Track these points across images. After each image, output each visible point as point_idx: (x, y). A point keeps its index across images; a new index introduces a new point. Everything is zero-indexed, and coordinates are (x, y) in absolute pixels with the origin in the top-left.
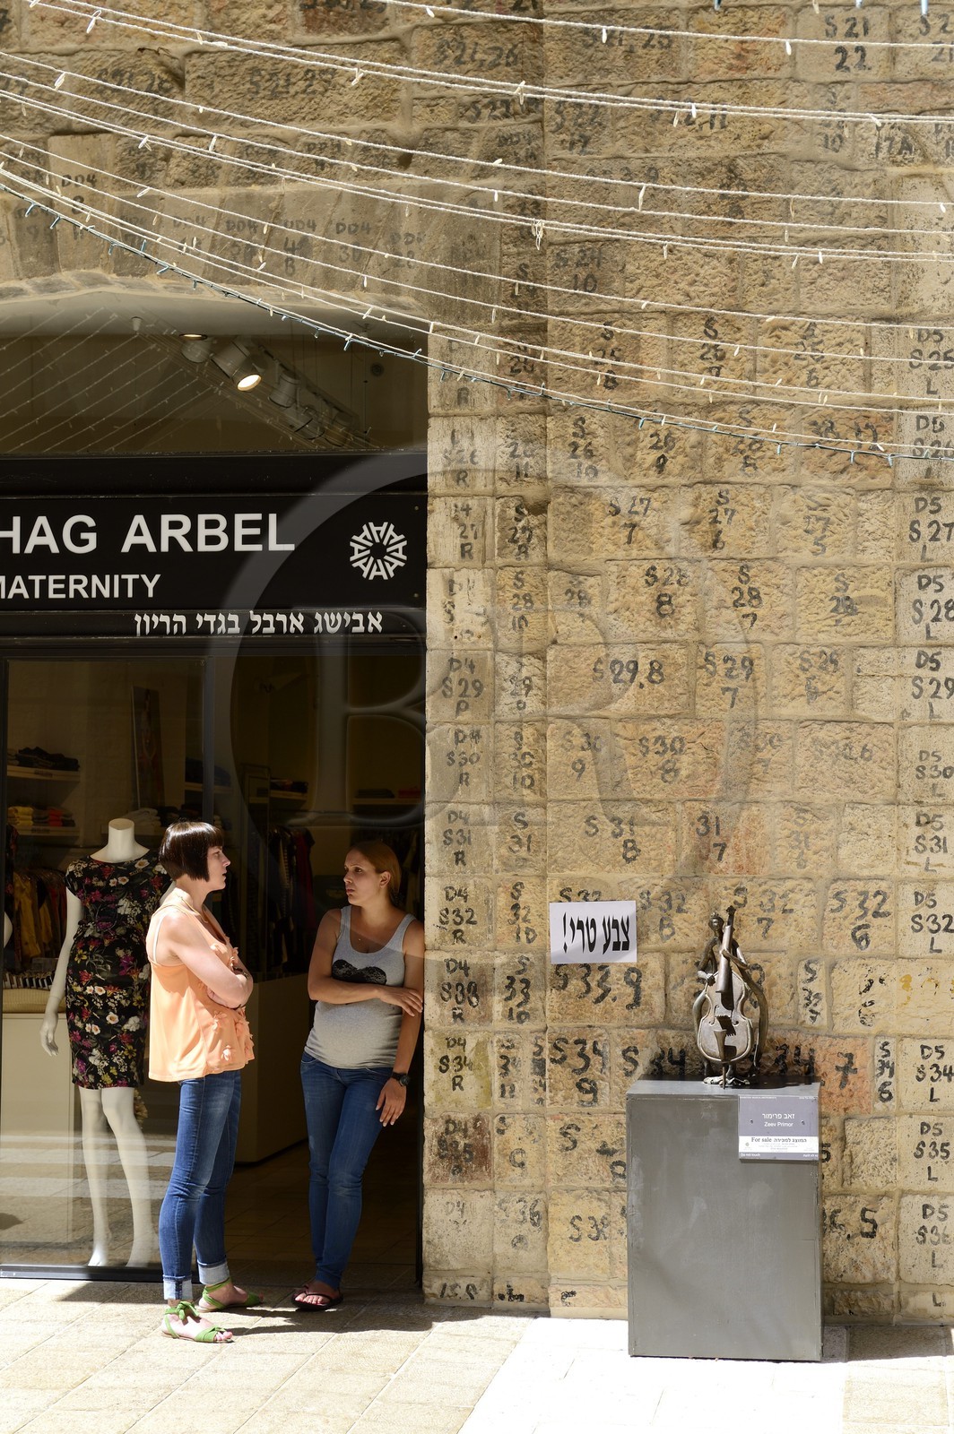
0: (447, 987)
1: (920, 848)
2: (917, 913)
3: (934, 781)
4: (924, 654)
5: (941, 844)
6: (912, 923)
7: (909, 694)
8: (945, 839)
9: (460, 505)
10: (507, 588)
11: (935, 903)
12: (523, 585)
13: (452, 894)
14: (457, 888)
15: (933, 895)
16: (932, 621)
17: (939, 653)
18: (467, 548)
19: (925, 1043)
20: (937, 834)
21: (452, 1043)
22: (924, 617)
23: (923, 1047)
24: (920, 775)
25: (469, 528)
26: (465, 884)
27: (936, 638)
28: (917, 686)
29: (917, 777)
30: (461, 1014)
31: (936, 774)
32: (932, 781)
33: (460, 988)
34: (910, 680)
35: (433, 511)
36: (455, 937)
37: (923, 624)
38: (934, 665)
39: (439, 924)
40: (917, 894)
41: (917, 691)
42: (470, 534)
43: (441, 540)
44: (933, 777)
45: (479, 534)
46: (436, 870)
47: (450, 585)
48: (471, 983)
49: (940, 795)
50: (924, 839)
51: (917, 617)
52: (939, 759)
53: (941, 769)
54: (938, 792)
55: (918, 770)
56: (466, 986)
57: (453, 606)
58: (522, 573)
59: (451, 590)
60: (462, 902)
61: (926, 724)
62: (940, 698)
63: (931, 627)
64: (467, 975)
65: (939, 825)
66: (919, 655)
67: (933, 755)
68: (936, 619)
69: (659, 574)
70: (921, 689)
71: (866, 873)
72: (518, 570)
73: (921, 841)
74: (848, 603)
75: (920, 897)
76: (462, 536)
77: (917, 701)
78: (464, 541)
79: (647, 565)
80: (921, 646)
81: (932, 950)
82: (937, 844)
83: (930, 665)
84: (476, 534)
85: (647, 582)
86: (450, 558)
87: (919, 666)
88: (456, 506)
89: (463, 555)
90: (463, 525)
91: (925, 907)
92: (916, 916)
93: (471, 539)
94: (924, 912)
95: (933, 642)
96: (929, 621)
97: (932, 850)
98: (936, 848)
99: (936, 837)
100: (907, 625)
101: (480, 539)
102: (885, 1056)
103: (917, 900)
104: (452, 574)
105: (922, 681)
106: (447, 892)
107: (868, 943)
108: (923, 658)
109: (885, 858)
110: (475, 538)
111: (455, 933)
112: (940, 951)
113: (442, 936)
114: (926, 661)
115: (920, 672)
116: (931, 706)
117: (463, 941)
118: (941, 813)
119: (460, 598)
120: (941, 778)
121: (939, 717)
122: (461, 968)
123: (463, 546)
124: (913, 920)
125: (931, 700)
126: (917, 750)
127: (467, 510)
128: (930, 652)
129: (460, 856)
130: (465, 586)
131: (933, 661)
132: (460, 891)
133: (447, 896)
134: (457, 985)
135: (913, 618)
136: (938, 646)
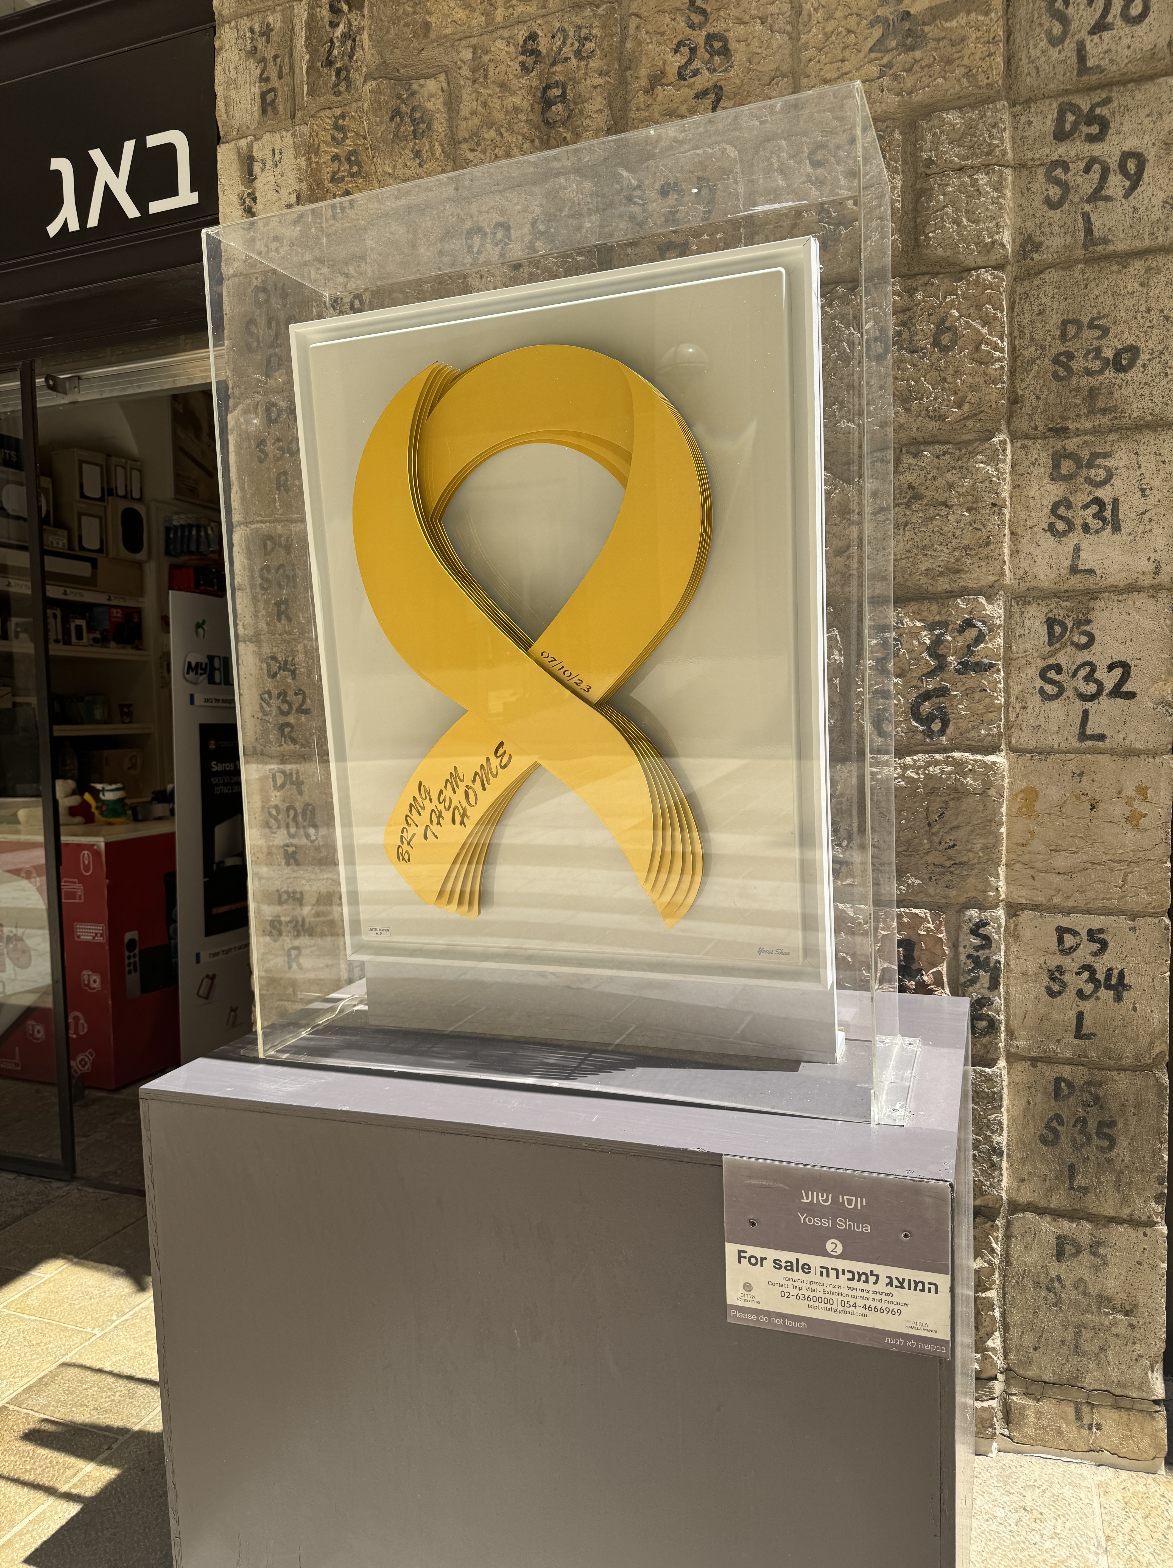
0: (274, 812)
1: (1061, 526)
2: (1052, 661)
3: (1093, 381)
4: (1074, 108)
5: (1108, 514)
6: (1039, 683)
7: (1038, 202)
8: (1115, 502)
9: (257, 27)
10: (323, 147)
11: (1092, 638)
12: (345, 137)
13: (275, 668)
14: (281, 657)
15: (1089, 622)
16: (1092, 32)
17: (1107, 101)
18: (269, 98)
19: (1065, 921)
20: (1100, 493)
21: (285, 897)
22: (1074, 26)
23: (1061, 931)
24: (1062, 372)
25: (271, 63)
26: (292, 651)
27: (1099, 69)
28: (1058, 182)
29: (1056, 376)
30: (294, 853)
31: (1096, 365)
32: (1086, 382)
33: (292, 813)
34: (1041, 171)
35: (221, 49)
36: (282, 734)
37: (1070, 46)
38: (1094, 129)
39: (260, 715)
40: (1050, 622)
41: (1054, 192)
42: (273, 72)
43: (233, 94)
44: (1089, 373)
45: (286, 70)
46: (251, 632)
47: (248, 163)
48: (307, 805)
49: (1104, 411)
50: (1069, 506)
51: (1057, 29)
52: (1105, 331)
53: (1109, 353)
54: (1100, 405)
55: (1056, 361)
56: (299, 811)
57: (255, 200)
58: (343, 116)
59: (250, 172)
60: (289, 680)
61: (1077, 261)
62: (1108, 199)
63: (1089, 46)
64: (300, 793)
65: (1102, 473)
66: (1062, 114)
67: (1091, 326)
68: (1100, 27)
69: (543, 44)
70: (1065, 187)
71: (943, 584)
72: (338, 112)
73: (1062, 511)
74: (907, 25)
75: (1057, 629)
76: (264, 79)
77: (1056, 215)
78: (265, 87)
79: (521, 34)
80: (1066, 92)
81: (1083, 736)
82: (1098, 516)
83: (1085, 129)
84: (280, 71)
85: (523, 65)
86: (247, 119)
87: (1061, 135)
88: (252, 31)
89: (264, 111)
90: (264, 60)
91: (1069, 649)
92: (1050, 667)
93: (275, 83)
94: (1066, 658)
95: (1094, 78)
96: (1084, 34)
97: (1086, 528)
98: (1096, 524)
99: (1098, 501)
100: (1035, 53)
101: (287, 79)
102: (982, 947)
103: (1051, 633)
104: (250, 147)
105: (1066, 169)
106: (268, 665)
107: (945, 724)
108: (1070, 118)
109: (985, 552)
110: (280, 78)
111: (282, 727)
112: (1101, 737)
113: (265, 732)
114: (1075, 124)
115: (1062, 150)
116: (1086, 217)
117: (294, 741)
118: (1108, 448)
119: (264, 181)
120: (1109, 373)
121: (1105, 241)
122: (292, 783)
123: (263, 95)
124: (1043, 675)
125: (1088, 208)
126: (1055, 320)
127: (266, 32)
128: (1084, 104)
129: (283, 607)
130: (269, 163)
131: (1091, 118)
132: (286, 662)
133: (269, 672)
134: (288, 809)
135: (1049, 33)
136: (1102, 86)
